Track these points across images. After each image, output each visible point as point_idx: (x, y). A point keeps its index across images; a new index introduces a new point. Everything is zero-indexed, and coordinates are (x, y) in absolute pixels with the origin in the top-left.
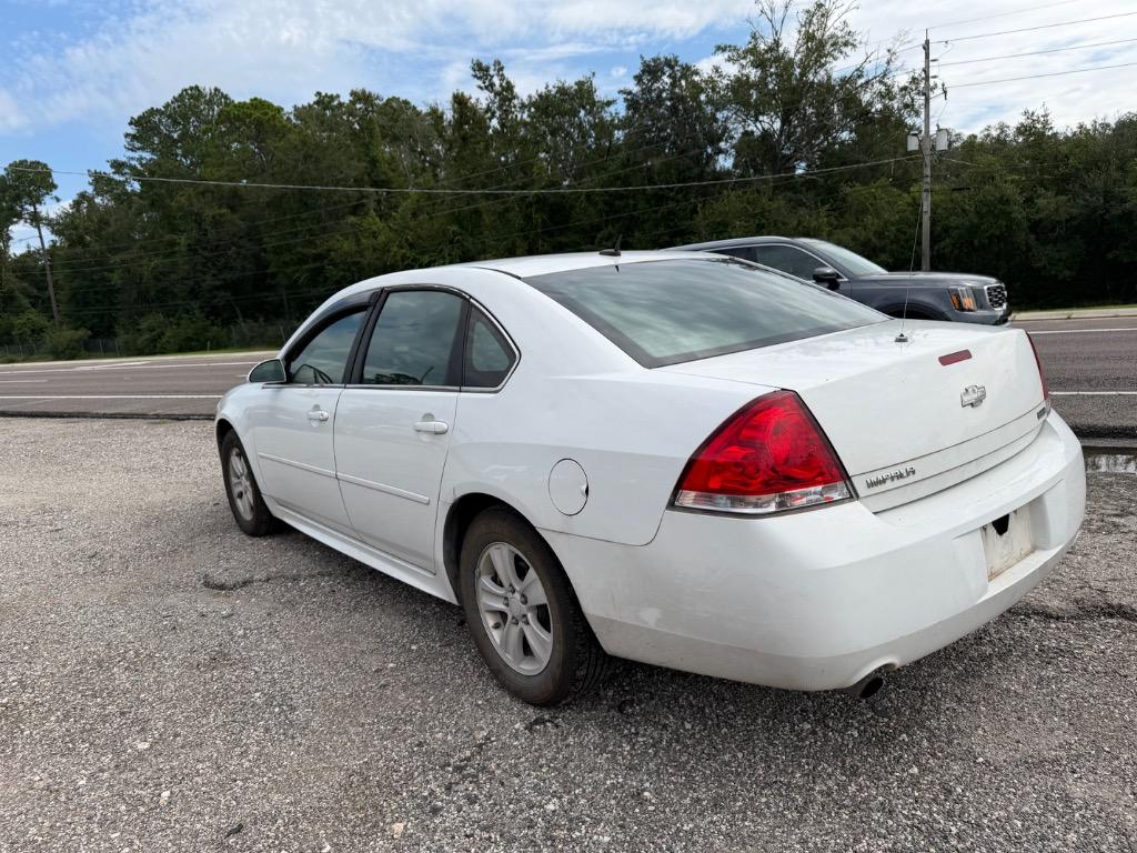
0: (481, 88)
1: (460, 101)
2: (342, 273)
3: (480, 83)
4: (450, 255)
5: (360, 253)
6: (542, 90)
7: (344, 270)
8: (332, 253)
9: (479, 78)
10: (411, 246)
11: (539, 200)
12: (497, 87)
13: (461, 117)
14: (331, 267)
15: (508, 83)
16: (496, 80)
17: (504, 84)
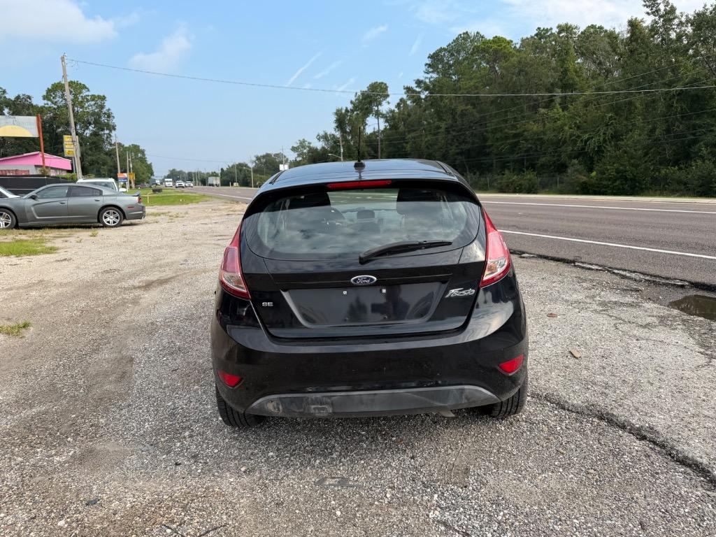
0: (648, 13)
1: (633, 25)
2: (529, 146)
3: (648, 10)
4: (604, 134)
5: (544, 133)
6: (700, 9)
7: (531, 144)
8: (526, 133)
9: (648, 7)
10: (578, 128)
11: (680, 93)
12: (662, 12)
13: (632, 36)
14: (523, 142)
15: (672, 7)
16: (662, 7)
17: (668, 8)
